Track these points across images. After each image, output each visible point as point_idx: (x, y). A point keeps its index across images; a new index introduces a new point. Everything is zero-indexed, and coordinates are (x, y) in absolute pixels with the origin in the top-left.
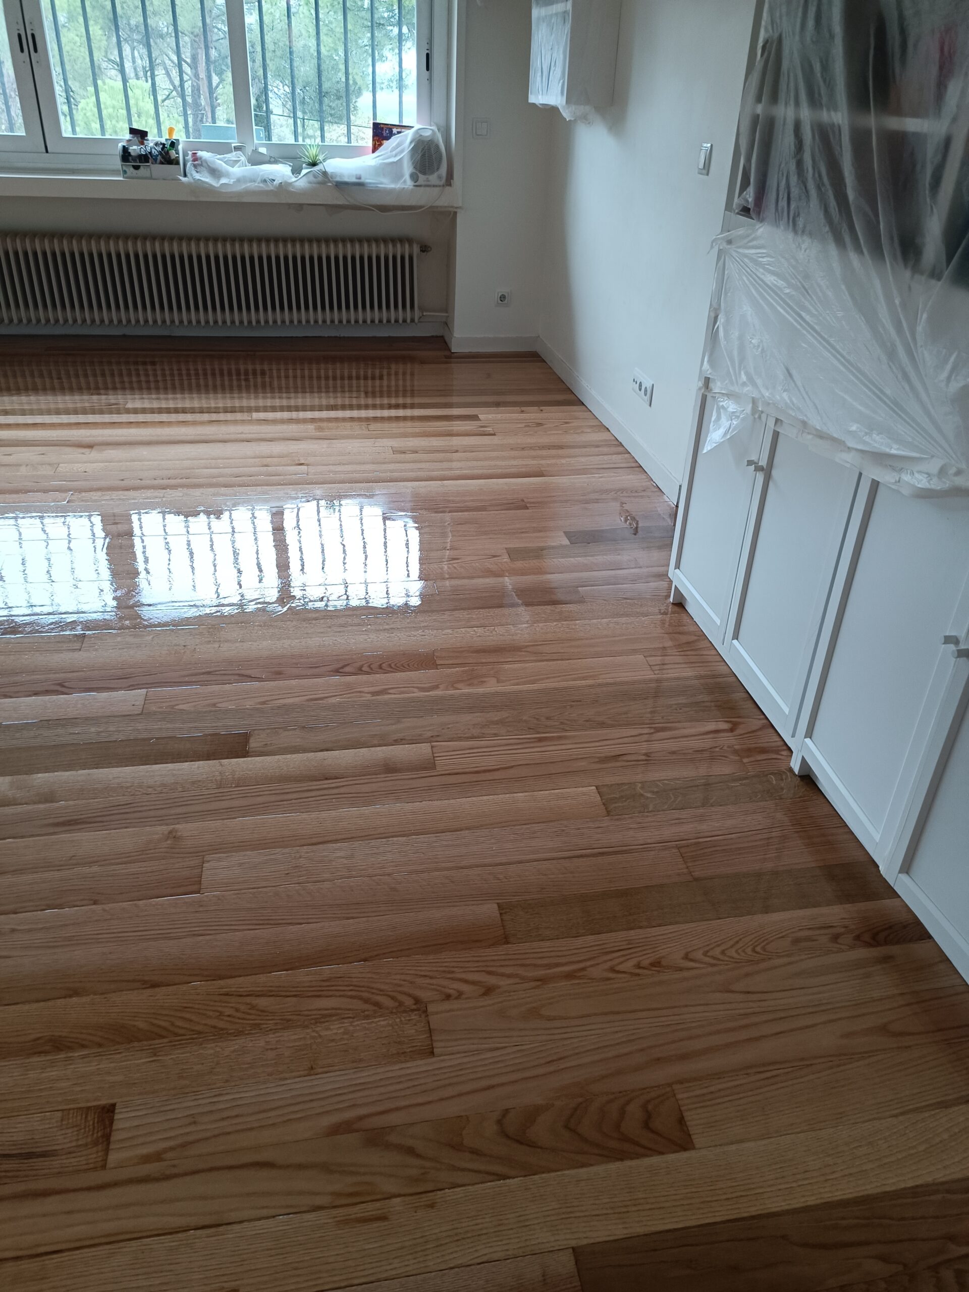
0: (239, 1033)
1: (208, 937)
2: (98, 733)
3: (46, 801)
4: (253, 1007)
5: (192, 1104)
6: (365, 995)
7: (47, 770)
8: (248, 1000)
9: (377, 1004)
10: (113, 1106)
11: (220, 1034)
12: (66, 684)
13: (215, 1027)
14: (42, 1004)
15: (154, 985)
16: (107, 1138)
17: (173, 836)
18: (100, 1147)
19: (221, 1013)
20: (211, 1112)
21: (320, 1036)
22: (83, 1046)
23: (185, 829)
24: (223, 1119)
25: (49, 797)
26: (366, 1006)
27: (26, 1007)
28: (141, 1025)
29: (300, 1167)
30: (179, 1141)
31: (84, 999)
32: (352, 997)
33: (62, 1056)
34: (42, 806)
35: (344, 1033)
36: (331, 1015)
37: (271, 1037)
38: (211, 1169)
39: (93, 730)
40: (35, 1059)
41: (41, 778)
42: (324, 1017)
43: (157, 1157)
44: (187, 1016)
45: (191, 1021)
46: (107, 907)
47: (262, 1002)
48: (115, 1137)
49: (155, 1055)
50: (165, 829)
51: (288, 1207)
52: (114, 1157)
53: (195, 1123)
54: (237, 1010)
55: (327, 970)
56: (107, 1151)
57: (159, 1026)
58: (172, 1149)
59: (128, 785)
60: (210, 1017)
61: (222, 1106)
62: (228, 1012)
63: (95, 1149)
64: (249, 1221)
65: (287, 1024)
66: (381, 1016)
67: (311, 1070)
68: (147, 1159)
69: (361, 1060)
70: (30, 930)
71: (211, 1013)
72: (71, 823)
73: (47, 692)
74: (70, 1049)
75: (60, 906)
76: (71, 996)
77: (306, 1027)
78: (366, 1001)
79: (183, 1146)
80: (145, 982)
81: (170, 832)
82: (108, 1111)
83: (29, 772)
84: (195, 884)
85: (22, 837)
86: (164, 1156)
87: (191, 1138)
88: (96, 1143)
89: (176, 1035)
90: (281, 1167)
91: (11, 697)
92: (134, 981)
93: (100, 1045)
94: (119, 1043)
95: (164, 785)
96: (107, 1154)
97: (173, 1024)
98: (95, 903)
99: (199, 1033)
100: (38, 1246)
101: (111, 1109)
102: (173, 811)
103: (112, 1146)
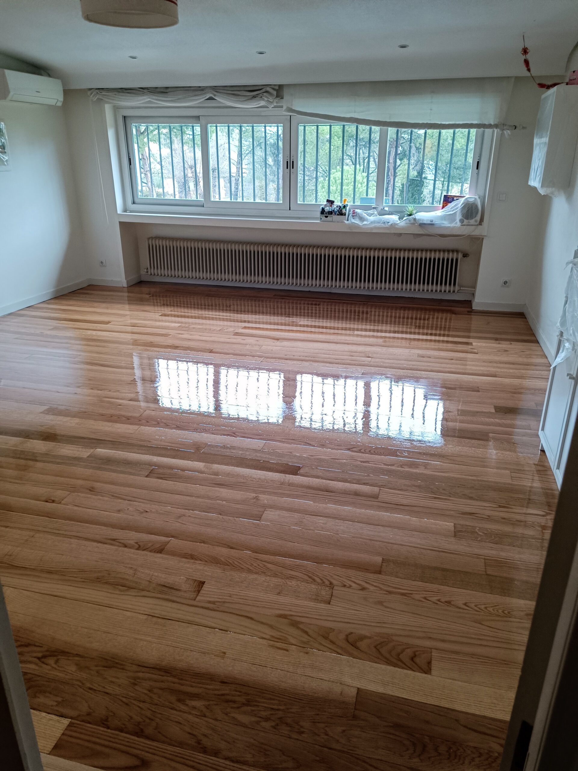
0: (256, 573)
1: (257, 538)
2: (242, 454)
3: (215, 475)
4: (265, 566)
5: (232, 590)
6: (310, 575)
7: (219, 464)
8: (264, 563)
9: (314, 580)
10: (205, 582)
11: (249, 571)
12: (236, 433)
13: (248, 568)
14: (191, 543)
15: (232, 548)
16: (199, 591)
17: (257, 498)
18: (195, 593)
19: (252, 564)
20: (237, 595)
21: (287, 584)
22: (201, 560)
23: (262, 497)
24: (241, 599)
25: (216, 474)
26: (310, 579)
27: (186, 542)
28: (223, 559)
29: (262, 623)
30: (223, 600)
31: (206, 545)
32: (305, 574)
33: (192, 561)
34: (213, 476)
35: (296, 585)
36: (294, 578)
37: (268, 578)
38: (230, 613)
39: (240, 452)
40: (183, 559)
41: (216, 467)
42: (291, 578)
43: (214, 603)
44: (240, 561)
45: (241, 563)
46: (224, 517)
47: (269, 566)
48: (202, 592)
49: (224, 571)
50: (254, 495)
51: (253, 634)
52: (199, 598)
53: (230, 596)
54: (259, 565)
55: (298, 562)
56: (197, 595)
57: (228, 562)
58: (219, 602)
59: (246, 476)
60: (248, 564)
61: (241, 594)
62: (255, 565)
63: (194, 593)
64: (238, 633)
65: (275, 575)
66: (314, 584)
67: (279, 594)
68: (210, 602)
69: (299, 597)
70: (195, 518)
71: (248, 563)
72: (221, 485)
73: (228, 435)
74: (196, 559)
75: (208, 512)
76: (202, 543)
77: (283, 579)
78: (310, 577)
79: (224, 602)
80: (229, 546)
81: (256, 497)
82: (202, 583)
83: (212, 463)
84: (259, 517)
85: (203, 485)
86: (216, 603)
87: (227, 601)
88: (195, 592)
89: (234, 566)
90: (255, 621)
91: (215, 434)
92: (225, 544)
93: (206, 561)
94: (213, 563)
95: (260, 479)
96: (197, 596)
97: (234, 562)
98: (220, 514)
99: (242, 568)
100: (166, 616)
101: (203, 583)
102: (260, 489)
103: (199, 594)
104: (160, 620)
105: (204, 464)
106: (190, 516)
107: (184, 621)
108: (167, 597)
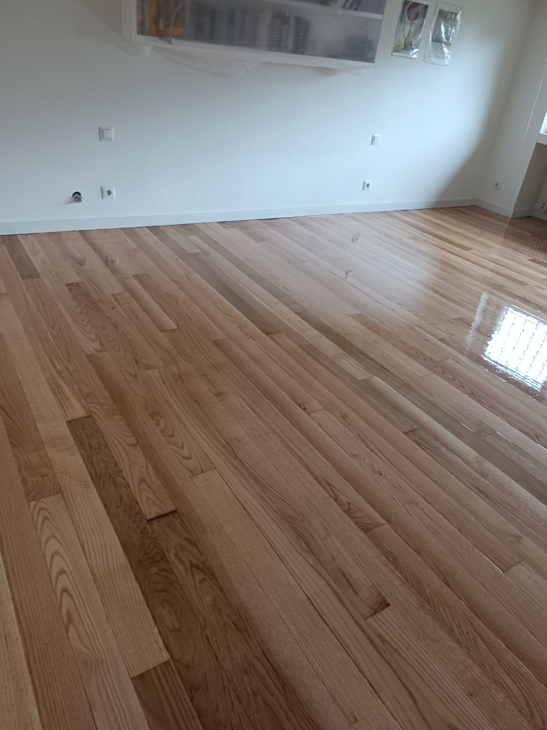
104: (315, 614)
105: (477, 454)
106: (422, 509)
107: (338, 637)
108: (339, 591)
